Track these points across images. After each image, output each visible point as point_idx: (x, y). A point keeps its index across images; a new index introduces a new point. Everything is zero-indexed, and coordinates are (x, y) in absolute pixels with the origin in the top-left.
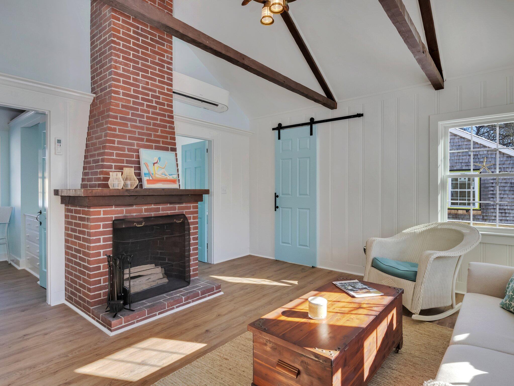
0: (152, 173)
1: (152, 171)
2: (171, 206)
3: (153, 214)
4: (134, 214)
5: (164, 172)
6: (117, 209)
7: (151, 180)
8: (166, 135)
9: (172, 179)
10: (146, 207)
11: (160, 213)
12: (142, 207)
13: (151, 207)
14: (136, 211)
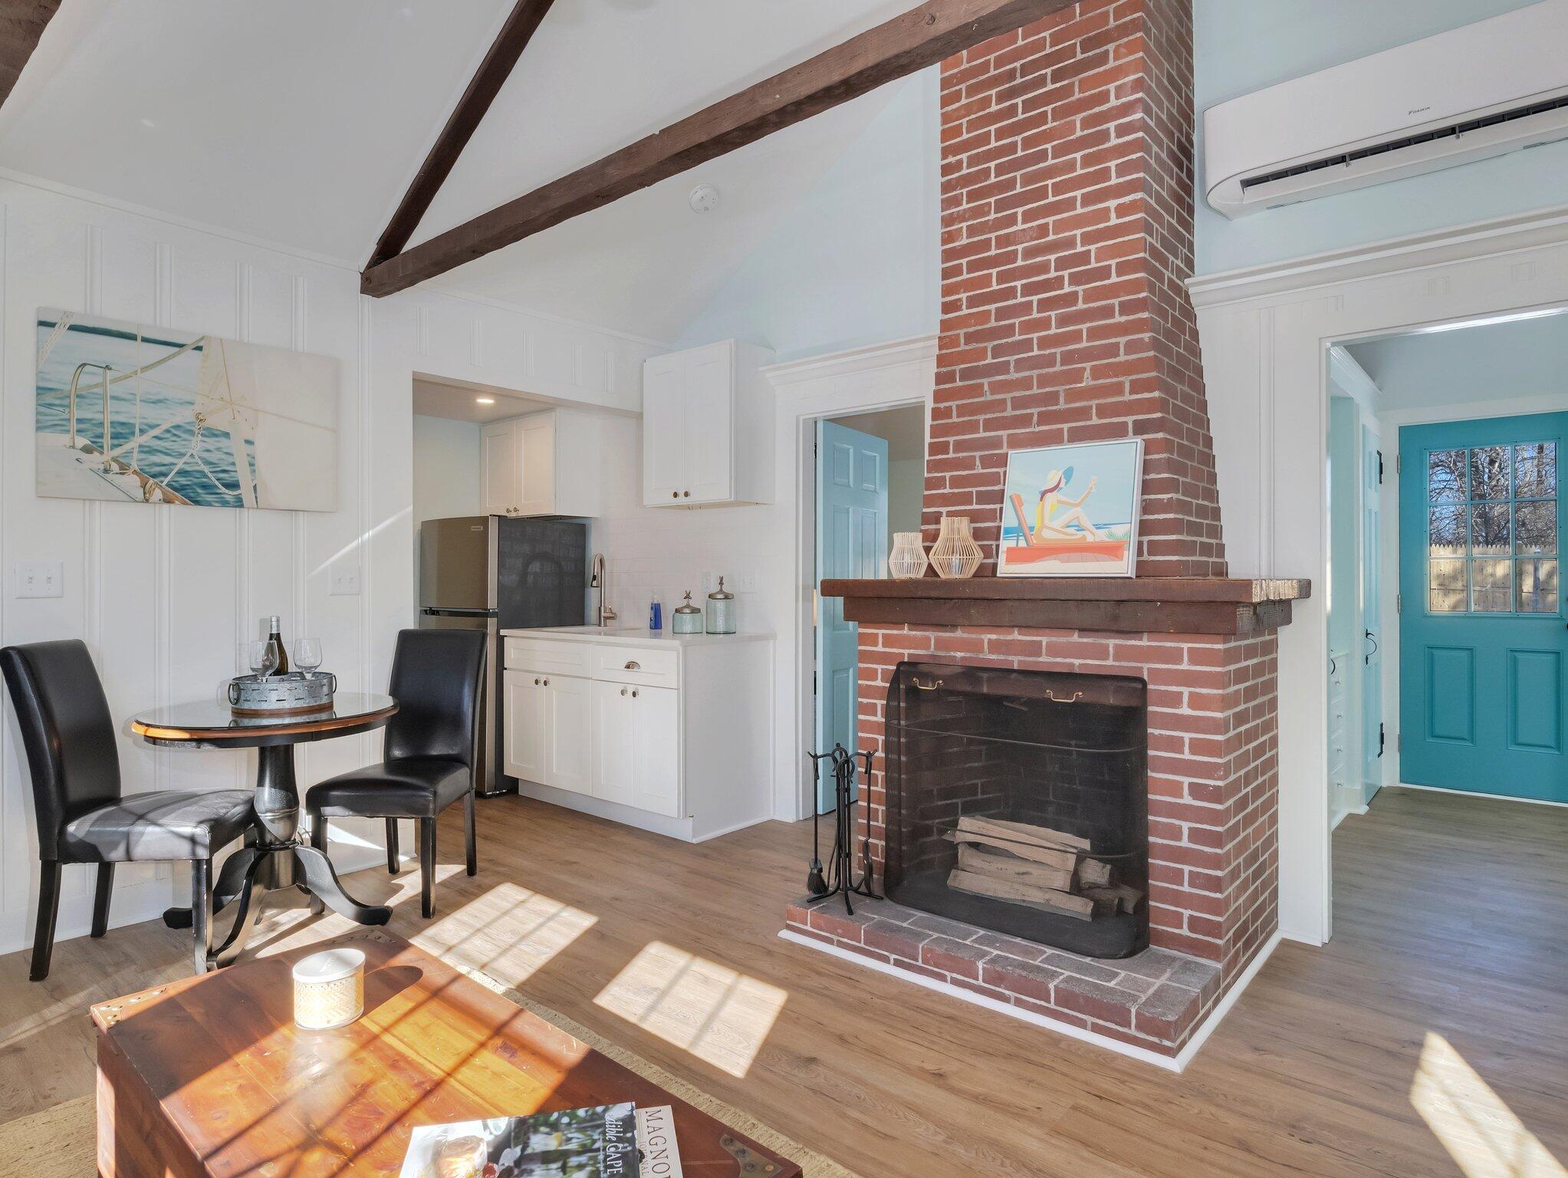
0: (1030, 527)
1: (1031, 517)
2: (1085, 640)
3: (1016, 661)
4: (959, 655)
5: (1078, 517)
6: (914, 633)
7: (1023, 549)
8: (1115, 380)
9: (1107, 540)
10: (994, 637)
11: (1041, 659)
12: (983, 636)
13: (1009, 637)
14: (964, 645)
